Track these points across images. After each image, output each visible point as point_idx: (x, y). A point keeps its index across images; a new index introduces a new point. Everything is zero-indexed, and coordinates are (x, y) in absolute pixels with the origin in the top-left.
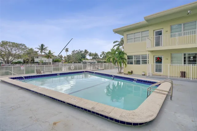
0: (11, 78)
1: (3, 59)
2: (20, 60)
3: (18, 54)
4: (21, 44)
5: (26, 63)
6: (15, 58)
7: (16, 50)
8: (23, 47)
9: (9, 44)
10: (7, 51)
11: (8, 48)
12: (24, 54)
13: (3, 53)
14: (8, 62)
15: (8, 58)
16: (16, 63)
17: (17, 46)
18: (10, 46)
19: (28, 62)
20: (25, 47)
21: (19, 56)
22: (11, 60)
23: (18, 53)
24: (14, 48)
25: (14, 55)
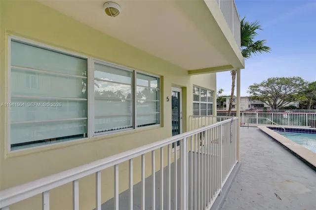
0: (270, 128)
1: (269, 102)
2: (292, 103)
3: (289, 94)
4: (294, 79)
5: (304, 108)
6: (284, 100)
7: (285, 89)
8: (298, 82)
9: (276, 81)
10: (274, 91)
11: (276, 87)
12: (299, 93)
13: (269, 95)
14: (275, 106)
15: (275, 101)
16: (287, 108)
17: (287, 82)
18: (278, 84)
19: (306, 106)
20: (302, 81)
21: (291, 98)
22: (279, 104)
23: (290, 92)
24: (284, 86)
25: (283, 96)
